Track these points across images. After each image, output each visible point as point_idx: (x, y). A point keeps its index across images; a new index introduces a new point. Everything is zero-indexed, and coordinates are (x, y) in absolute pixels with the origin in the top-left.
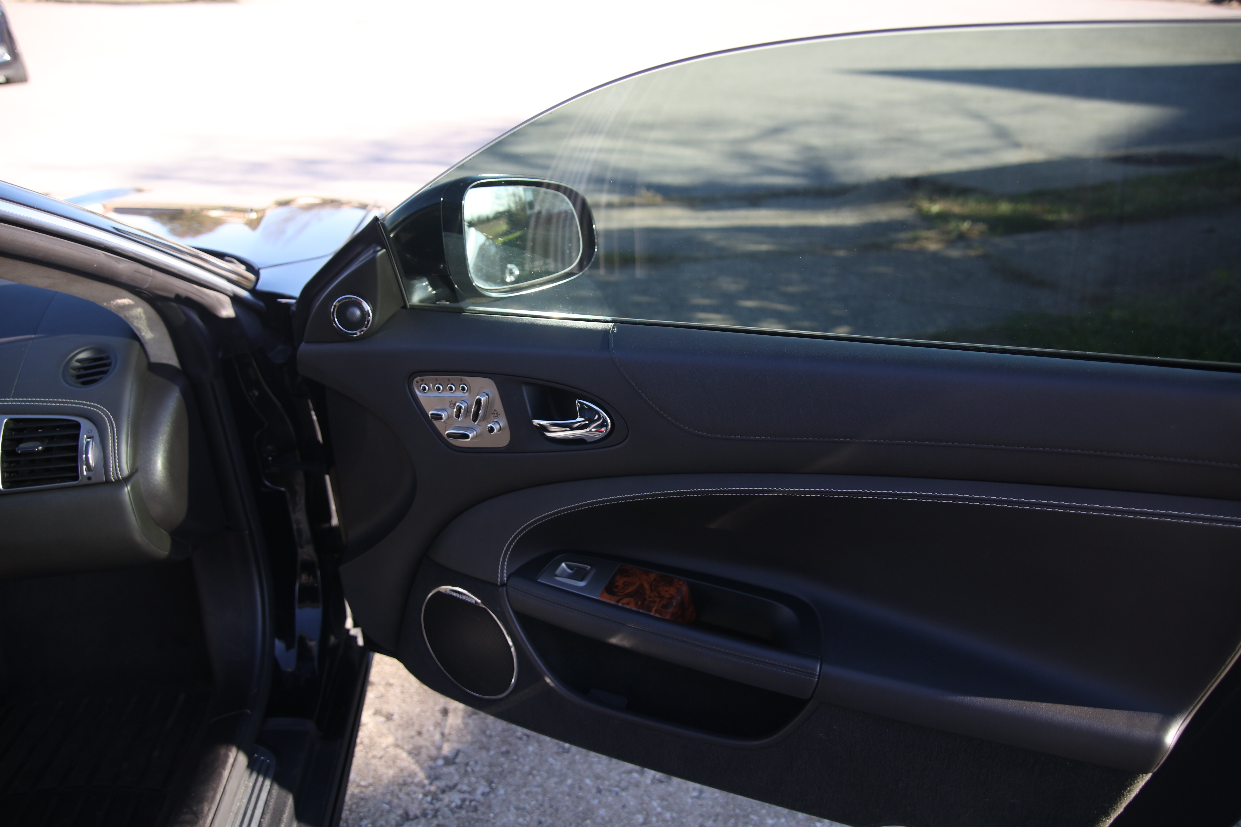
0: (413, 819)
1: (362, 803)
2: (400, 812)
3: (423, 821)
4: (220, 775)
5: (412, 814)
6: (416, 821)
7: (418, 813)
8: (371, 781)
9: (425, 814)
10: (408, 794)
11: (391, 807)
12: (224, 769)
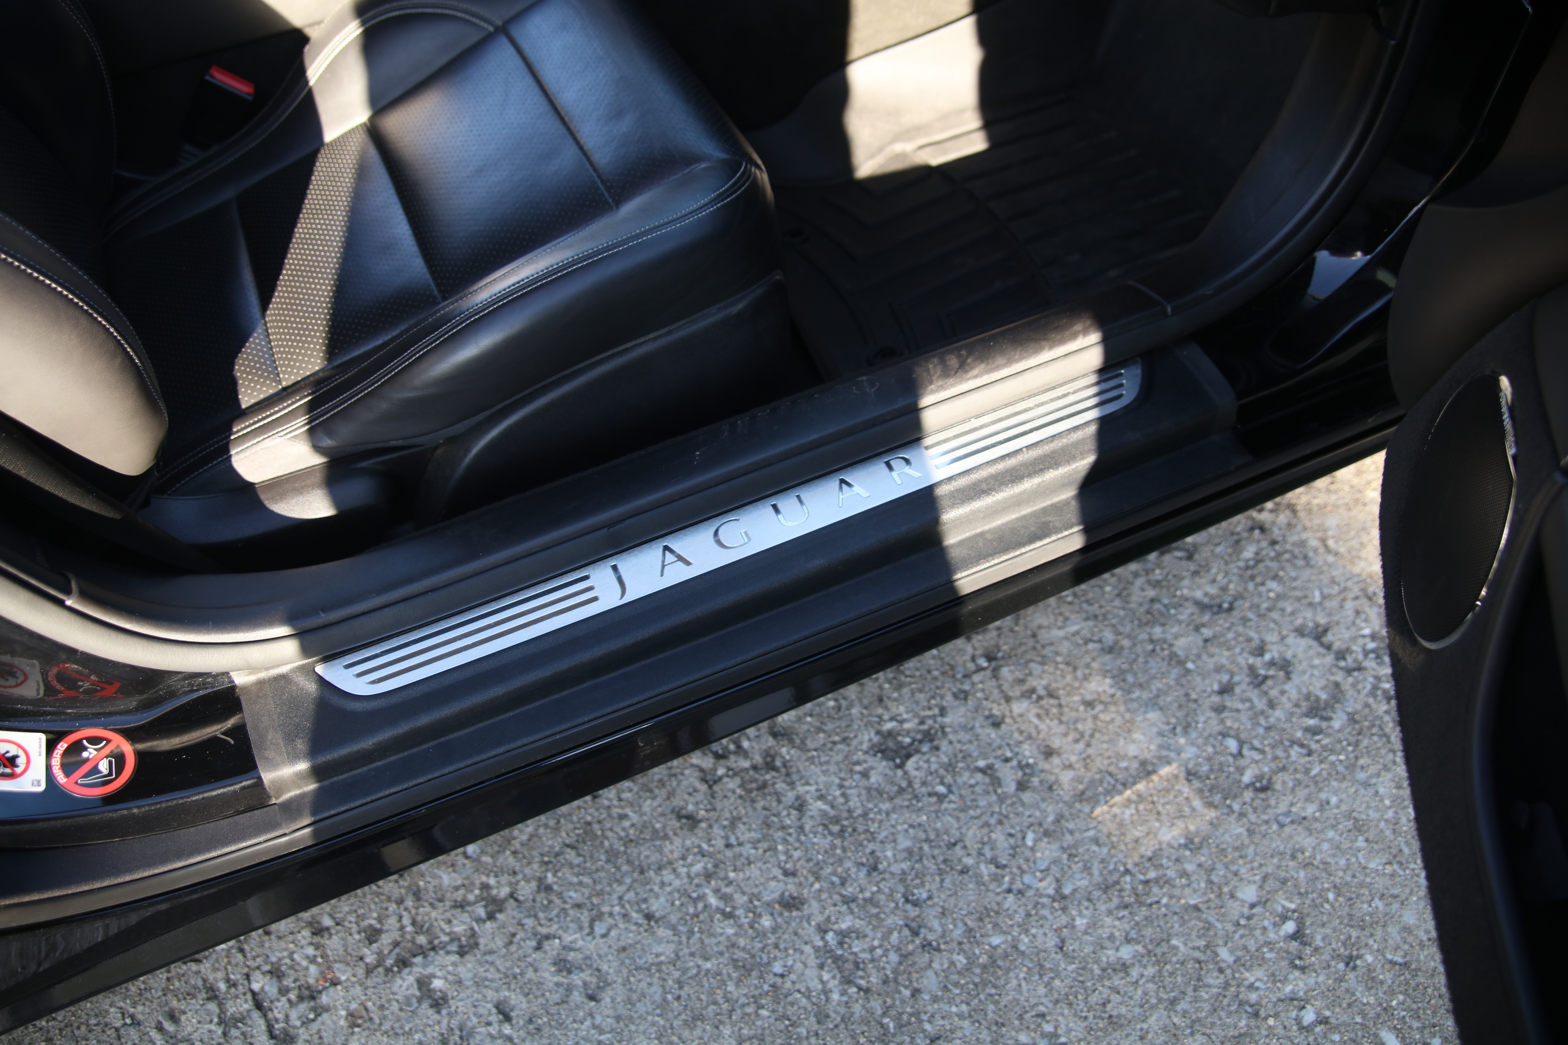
0: (1322, 644)
1: (1300, 563)
2: (1322, 620)
3: (1329, 659)
4: (1038, 350)
5: (1329, 637)
6: (1322, 650)
7: (1337, 645)
8: (1342, 550)
9: (1341, 655)
10: (1358, 613)
11: (1321, 603)
12: (1051, 348)
